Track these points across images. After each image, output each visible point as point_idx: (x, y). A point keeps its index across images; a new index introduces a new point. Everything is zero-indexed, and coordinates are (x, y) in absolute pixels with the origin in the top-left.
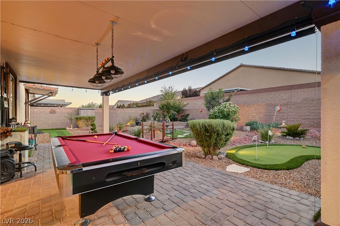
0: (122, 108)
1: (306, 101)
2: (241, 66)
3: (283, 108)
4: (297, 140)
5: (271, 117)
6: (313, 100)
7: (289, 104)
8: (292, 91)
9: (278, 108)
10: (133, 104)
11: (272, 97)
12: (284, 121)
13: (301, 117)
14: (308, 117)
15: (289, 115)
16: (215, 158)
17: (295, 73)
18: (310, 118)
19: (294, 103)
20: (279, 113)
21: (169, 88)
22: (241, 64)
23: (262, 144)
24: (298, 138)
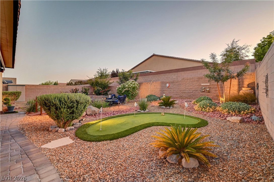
0: (71, 85)
1: (183, 80)
2: (154, 55)
3: (170, 85)
4: (167, 108)
5: (163, 92)
6: (188, 80)
7: (174, 82)
8: (179, 73)
9: (168, 85)
10: (78, 82)
11: (166, 77)
12: (164, 95)
13: (181, 91)
14: (185, 91)
15: (174, 90)
16: (60, 130)
17: (186, 61)
18: (186, 92)
19: (177, 81)
20: (168, 89)
21: (104, 70)
22: (154, 54)
23: (139, 112)
24: (168, 107)
